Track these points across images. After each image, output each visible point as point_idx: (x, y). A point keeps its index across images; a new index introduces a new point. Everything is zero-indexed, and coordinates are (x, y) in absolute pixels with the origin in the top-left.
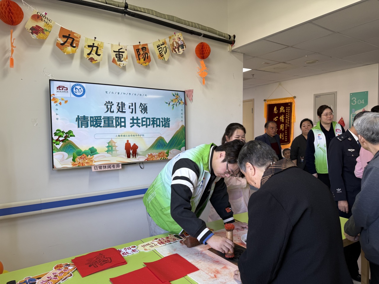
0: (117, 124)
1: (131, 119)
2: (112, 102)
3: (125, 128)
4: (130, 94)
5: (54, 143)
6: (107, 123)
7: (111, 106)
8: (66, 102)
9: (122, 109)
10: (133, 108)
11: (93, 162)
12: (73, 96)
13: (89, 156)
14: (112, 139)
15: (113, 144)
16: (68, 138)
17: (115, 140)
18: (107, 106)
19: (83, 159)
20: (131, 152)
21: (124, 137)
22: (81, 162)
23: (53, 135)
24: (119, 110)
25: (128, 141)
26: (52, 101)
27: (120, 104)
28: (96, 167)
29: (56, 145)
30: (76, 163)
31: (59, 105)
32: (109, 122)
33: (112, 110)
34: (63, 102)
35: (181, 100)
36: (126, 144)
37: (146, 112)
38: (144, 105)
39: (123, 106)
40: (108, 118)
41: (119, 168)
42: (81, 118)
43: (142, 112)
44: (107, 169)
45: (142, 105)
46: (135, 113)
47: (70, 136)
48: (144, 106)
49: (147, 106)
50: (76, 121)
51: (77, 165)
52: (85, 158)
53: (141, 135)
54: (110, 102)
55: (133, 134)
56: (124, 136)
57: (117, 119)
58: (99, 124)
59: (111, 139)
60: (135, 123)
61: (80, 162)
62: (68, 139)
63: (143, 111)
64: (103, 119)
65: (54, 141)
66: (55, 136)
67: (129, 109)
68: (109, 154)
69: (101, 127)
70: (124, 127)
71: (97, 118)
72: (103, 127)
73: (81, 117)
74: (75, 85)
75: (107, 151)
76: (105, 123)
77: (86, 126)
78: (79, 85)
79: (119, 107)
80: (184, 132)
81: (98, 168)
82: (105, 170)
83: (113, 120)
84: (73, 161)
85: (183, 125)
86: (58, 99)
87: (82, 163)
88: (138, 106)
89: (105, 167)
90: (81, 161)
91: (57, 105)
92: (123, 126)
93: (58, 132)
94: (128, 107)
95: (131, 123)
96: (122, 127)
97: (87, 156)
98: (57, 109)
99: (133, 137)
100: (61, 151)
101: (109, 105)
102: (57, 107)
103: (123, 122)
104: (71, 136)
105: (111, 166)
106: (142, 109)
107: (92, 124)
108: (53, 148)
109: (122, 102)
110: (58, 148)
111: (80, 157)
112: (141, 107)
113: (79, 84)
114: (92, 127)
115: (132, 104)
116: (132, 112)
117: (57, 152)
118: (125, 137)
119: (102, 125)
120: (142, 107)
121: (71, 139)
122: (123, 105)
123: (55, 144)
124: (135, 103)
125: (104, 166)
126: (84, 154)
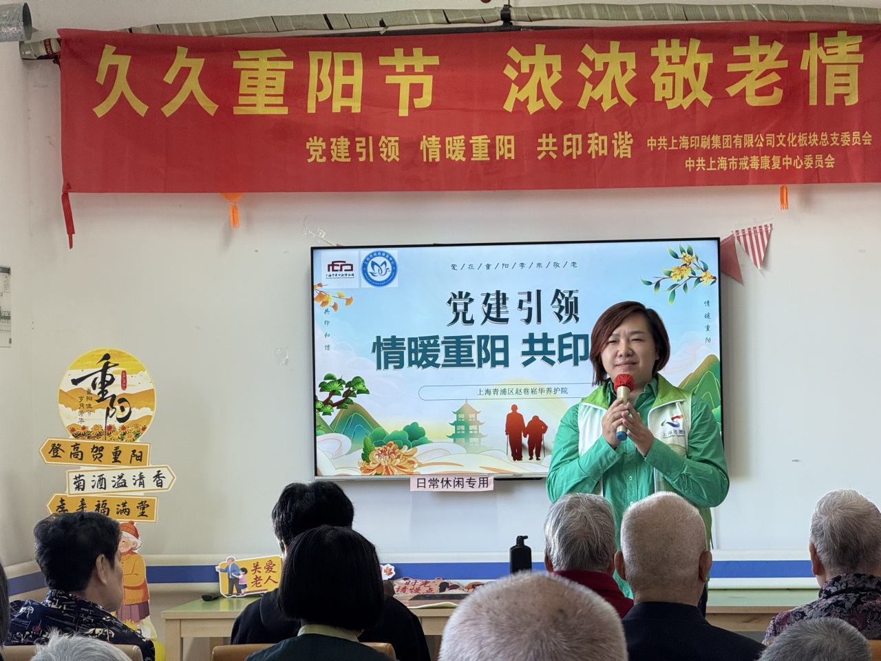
0: (484, 356)
1: (525, 341)
2: (468, 294)
3: (506, 369)
4: (522, 265)
5: (320, 410)
6: (454, 354)
7: (466, 305)
8: (349, 301)
9: (498, 313)
10: (532, 307)
11: (416, 466)
12: (366, 285)
13: (405, 450)
14: (469, 402)
15: (472, 416)
16: (351, 398)
17: (475, 405)
18: (455, 305)
19: (389, 454)
20: (525, 441)
21: (503, 396)
22: (383, 464)
23: (318, 389)
24: (488, 316)
25: (514, 408)
26: (315, 302)
27: (491, 297)
28: (421, 480)
29: (323, 414)
30: (372, 466)
31: (331, 310)
32: (458, 352)
33: (468, 318)
34: (341, 303)
35: (705, 270)
36: (509, 416)
37: (573, 319)
38: (567, 295)
39: (501, 302)
40: (458, 339)
41: (485, 489)
42: (386, 344)
43: (560, 318)
44: (451, 489)
45: (560, 297)
46: (539, 320)
47: (358, 393)
48: (567, 299)
49: (576, 299)
50: (373, 351)
51: (375, 472)
52: (394, 453)
53: (556, 390)
54: (464, 295)
55: (533, 387)
56: (504, 392)
57: (483, 341)
58: (431, 359)
59: (464, 402)
60: (538, 353)
61: (380, 465)
62: (352, 401)
63: (563, 313)
64: (443, 343)
65: (319, 405)
66: (321, 391)
67: (519, 311)
68: (460, 444)
69: (437, 366)
70: (502, 366)
71: (425, 342)
72: (444, 366)
73: (384, 340)
74: (372, 254)
75: (455, 437)
76: (447, 355)
77: (398, 364)
78: (381, 254)
79: (490, 306)
80: (717, 381)
81: (428, 484)
82: (445, 489)
83: (471, 346)
84: (364, 460)
85: (713, 356)
86: (331, 295)
87: (386, 467)
88: (547, 298)
89: (447, 482)
90: (384, 461)
91: (327, 311)
92: (500, 363)
93: (328, 381)
94: (517, 305)
95: (524, 353)
96: (497, 367)
97: (400, 448)
98: (327, 322)
99: (530, 395)
100: (336, 432)
101: (459, 303)
102: (327, 317)
103: (500, 350)
104: (360, 392)
105: (465, 480)
106: (561, 308)
107: (413, 359)
108: (317, 424)
109: (498, 292)
110: (329, 425)
111: (381, 448)
112: (556, 303)
113: (382, 252)
114: (415, 367)
115: (529, 294)
116: (528, 321)
117: (326, 433)
118: (507, 396)
119: (441, 359)
120: (560, 302)
121: (359, 400)
122: (501, 298)
123: (321, 413)
124: (539, 292)
125: (445, 479)
126: (392, 442)
